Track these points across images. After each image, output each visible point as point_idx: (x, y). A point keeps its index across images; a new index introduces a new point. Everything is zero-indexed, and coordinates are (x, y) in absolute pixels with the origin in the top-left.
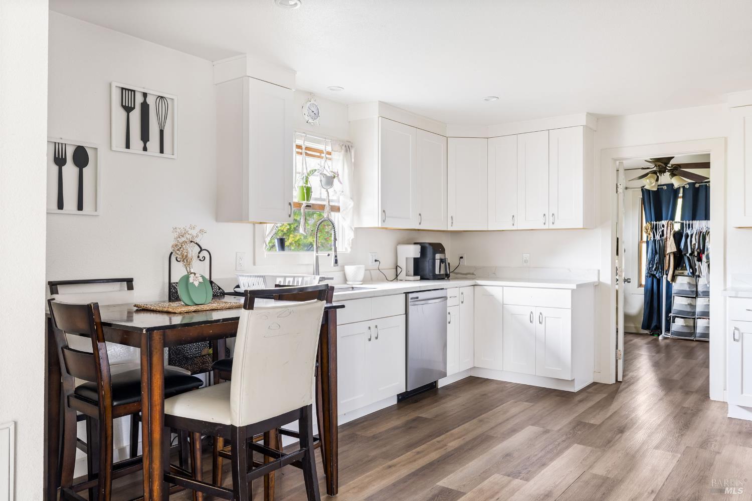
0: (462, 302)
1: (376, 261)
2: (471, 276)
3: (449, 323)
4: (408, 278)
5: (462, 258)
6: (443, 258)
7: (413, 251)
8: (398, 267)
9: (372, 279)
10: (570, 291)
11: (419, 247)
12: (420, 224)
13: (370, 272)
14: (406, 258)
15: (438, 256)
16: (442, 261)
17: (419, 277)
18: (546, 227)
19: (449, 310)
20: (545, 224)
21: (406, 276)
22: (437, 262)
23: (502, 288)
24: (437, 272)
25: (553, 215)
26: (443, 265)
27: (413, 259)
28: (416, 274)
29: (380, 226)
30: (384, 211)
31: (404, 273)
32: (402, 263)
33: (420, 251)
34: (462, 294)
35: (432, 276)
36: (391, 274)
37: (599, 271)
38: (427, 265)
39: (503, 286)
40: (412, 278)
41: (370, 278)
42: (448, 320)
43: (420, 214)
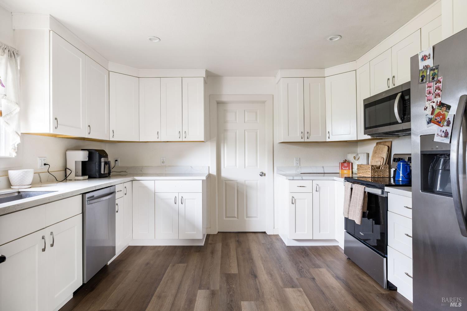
0: (126, 194)
1: (45, 164)
2: (125, 173)
3: (117, 212)
4: (77, 178)
5: (116, 161)
6: (106, 161)
7: (82, 156)
8: (67, 170)
9: (41, 181)
10: (201, 181)
11: (87, 153)
12: (89, 133)
13: (39, 175)
14: (76, 162)
15: (103, 160)
16: (106, 163)
17: (87, 177)
18: (181, 140)
19: (117, 202)
20: (180, 138)
21: (76, 176)
22: (103, 164)
23: (154, 181)
24: (102, 172)
25: (185, 132)
26: (107, 166)
27: (81, 162)
28: (84, 174)
29: (52, 132)
30: (56, 119)
31: (73, 174)
32: (71, 165)
33: (88, 156)
34: (125, 188)
35: (98, 175)
36: (60, 175)
37: (209, 167)
38: (95, 167)
39: (155, 180)
40: (81, 178)
41: (39, 181)
42: (116, 210)
43: (89, 126)
